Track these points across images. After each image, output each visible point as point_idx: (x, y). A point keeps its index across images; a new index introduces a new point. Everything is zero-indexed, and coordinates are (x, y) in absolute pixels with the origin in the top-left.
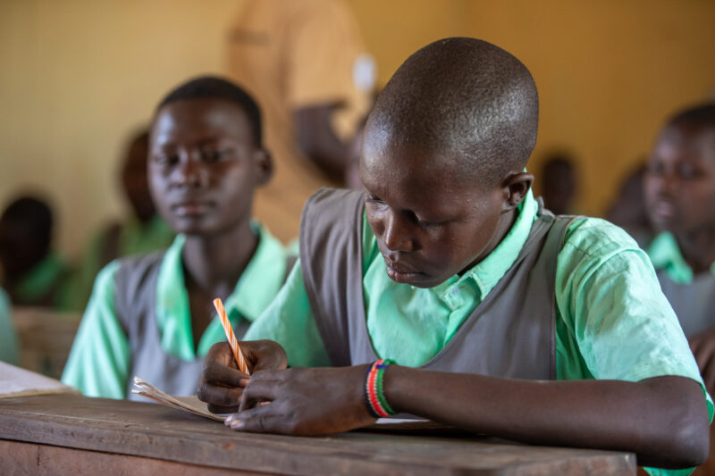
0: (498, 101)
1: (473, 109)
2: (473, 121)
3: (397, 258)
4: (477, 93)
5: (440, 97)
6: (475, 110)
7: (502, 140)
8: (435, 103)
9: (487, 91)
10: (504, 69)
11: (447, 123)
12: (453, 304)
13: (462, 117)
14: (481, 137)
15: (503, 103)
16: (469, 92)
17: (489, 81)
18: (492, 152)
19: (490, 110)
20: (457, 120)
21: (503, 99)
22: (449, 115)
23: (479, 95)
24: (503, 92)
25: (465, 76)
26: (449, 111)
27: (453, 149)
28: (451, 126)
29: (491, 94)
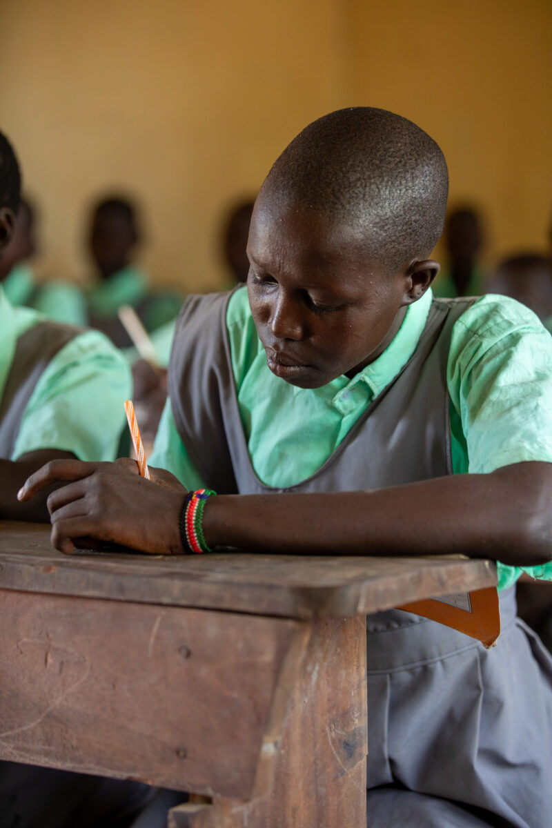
0: (412, 174)
1: (386, 179)
2: (385, 193)
3: (282, 347)
4: (390, 163)
5: (350, 163)
6: (387, 182)
7: (413, 218)
8: (344, 169)
9: (400, 162)
10: (419, 142)
11: (357, 191)
12: (345, 408)
13: (373, 187)
14: (392, 212)
15: (417, 177)
16: (381, 161)
17: (403, 152)
18: (401, 231)
19: (403, 182)
20: (367, 189)
21: (417, 173)
22: (359, 184)
23: (392, 165)
24: (417, 165)
25: (378, 143)
26: (359, 179)
27: (361, 221)
28: (362, 196)
29: (405, 166)
